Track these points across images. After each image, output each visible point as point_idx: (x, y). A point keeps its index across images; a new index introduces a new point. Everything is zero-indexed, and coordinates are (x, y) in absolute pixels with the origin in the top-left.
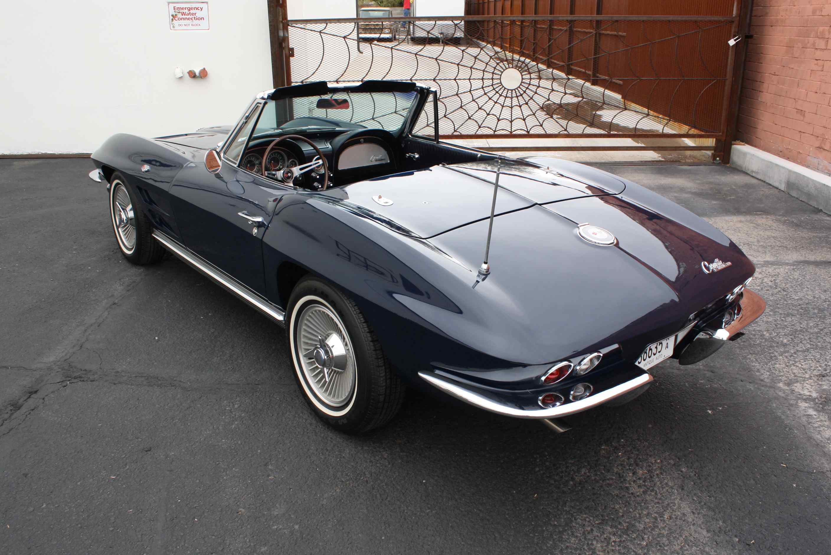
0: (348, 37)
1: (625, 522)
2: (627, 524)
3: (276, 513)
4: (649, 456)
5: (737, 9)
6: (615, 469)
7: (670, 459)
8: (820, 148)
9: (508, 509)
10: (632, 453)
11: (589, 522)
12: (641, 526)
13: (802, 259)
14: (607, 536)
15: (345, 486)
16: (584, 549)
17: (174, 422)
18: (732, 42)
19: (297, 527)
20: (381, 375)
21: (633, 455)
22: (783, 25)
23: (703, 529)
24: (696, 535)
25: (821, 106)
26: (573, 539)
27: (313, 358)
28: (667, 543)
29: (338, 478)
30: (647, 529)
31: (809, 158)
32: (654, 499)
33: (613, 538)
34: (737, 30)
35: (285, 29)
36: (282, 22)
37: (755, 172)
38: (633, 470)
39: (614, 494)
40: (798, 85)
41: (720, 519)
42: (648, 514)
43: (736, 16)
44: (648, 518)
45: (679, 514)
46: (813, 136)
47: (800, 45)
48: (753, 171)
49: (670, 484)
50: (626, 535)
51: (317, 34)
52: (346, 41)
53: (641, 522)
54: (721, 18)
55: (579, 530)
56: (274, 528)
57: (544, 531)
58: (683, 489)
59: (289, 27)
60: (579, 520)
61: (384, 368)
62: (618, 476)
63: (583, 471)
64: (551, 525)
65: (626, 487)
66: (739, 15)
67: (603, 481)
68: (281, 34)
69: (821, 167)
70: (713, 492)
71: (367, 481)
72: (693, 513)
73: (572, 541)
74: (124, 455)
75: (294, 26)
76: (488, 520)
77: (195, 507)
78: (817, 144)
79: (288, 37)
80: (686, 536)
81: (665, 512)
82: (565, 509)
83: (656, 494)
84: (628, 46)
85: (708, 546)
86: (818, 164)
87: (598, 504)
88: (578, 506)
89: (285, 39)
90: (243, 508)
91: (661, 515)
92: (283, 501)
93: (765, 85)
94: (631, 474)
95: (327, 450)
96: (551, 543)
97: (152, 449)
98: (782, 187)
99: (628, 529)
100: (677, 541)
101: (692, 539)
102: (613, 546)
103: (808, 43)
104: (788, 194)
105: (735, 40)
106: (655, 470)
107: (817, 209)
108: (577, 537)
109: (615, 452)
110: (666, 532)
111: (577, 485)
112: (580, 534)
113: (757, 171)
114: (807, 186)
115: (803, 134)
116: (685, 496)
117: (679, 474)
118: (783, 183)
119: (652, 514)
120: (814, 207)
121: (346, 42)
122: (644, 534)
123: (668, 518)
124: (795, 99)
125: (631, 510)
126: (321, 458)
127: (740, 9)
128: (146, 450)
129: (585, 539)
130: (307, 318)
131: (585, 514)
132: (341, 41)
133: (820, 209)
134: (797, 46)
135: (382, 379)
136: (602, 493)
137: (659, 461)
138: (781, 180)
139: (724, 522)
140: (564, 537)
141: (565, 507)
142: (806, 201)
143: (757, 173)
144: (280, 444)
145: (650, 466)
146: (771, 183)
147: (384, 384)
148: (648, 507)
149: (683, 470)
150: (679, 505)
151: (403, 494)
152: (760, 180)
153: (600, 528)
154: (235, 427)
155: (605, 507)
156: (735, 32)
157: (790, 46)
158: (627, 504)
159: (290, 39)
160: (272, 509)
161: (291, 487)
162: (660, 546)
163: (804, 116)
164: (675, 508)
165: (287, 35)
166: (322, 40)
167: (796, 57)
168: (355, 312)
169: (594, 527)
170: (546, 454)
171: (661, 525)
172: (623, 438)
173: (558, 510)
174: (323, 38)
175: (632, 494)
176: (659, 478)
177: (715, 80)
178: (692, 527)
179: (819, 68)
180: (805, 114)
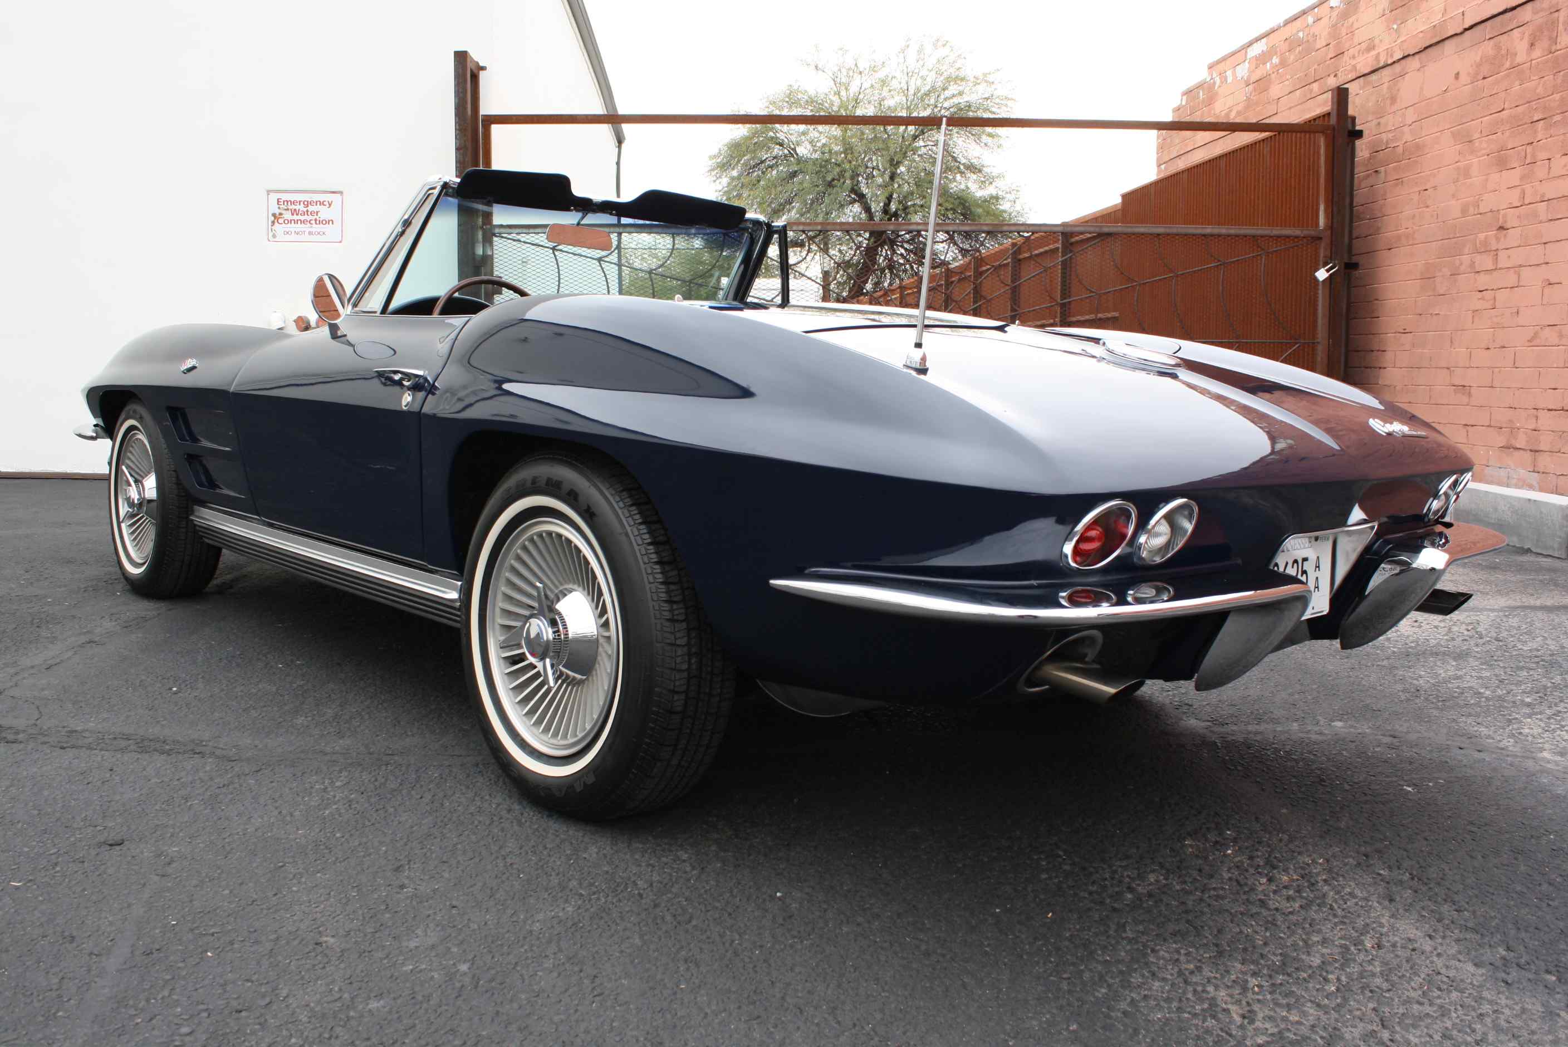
0: (606, 259)
1: (1274, 954)
2: (1279, 958)
3: (412, 944)
4: (1296, 854)
5: (1326, 217)
6: (1224, 874)
7: (1346, 857)
8: (1508, 447)
9: (987, 938)
10: (1257, 850)
11: (1188, 954)
12: (1317, 961)
13: (1519, 604)
14: (1237, 978)
15: (587, 902)
16: (1187, 999)
17: (189, 804)
18: (1322, 275)
19: (464, 967)
20: (678, 642)
21: (1260, 854)
22: (1410, 243)
23: (1465, 962)
24: (1452, 973)
25: (1500, 372)
26: (1157, 984)
27: (519, 646)
28: (1385, 986)
29: (571, 890)
30: (1330, 963)
31: (1488, 471)
32: (1331, 917)
33: (1253, 982)
34: (1328, 253)
35: (488, 240)
36: (482, 228)
38: (1267, 875)
39: (1233, 911)
40: (1451, 342)
41: (1499, 945)
42: (1324, 941)
43: (1325, 229)
44: (1326, 947)
45: (1396, 939)
46: (1490, 429)
47: (1446, 271)
49: (1358, 892)
50: (1283, 974)
51: (547, 253)
52: (603, 266)
53: (1313, 954)
54: (1297, 232)
55: (1167, 970)
56: (404, 969)
57: (1082, 971)
58: (1391, 900)
59: (495, 239)
60: (1162, 953)
61: (684, 625)
62: (1235, 884)
63: (1152, 878)
64: (1098, 962)
65: (1260, 900)
66: (1331, 227)
67: (1203, 892)
68: (479, 251)
69: (1514, 481)
70: (1463, 903)
71: (640, 895)
72: (1430, 937)
73: (1154, 988)
74: (56, 850)
75: (505, 238)
76: (944, 956)
77: (213, 934)
78: (1501, 441)
79: (491, 257)
80: (1428, 975)
81: (1363, 938)
82: (1124, 935)
83: (1332, 908)
84: (1133, 281)
85: (1488, 989)
86: (1508, 478)
87: (1202, 927)
88: (1153, 930)
89: (487, 261)
90: (333, 936)
91: (1358, 943)
92: (431, 925)
93: (1389, 356)
94: (1264, 880)
95: (546, 848)
96: (1104, 991)
97: (126, 843)
99: (1284, 964)
100: (1409, 983)
101: (1445, 979)
102: (1257, 994)
103: (1461, 264)
105: (1328, 271)
106: (1318, 874)
107: (1522, 548)
108: (1164, 979)
109: (1217, 850)
110: (1378, 969)
111: (1144, 899)
112: (1172, 975)
114: (1496, 510)
115: (1470, 428)
116: (1401, 911)
117: (1374, 878)
119: (1333, 941)
120: (1514, 546)
121: (602, 269)
122: (1327, 972)
123: (1373, 947)
124: (1448, 368)
125: (1282, 935)
126: (531, 860)
127: (1331, 215)
128: (110, 842)
129: (1186, 982)
130: (512, 562)
131: (1175, 942)
132: (594, 266)
133: (1526, 547)
134: (1441, 274)
135: (679, 652)
136: (1206, 910)
137: (1321, 861)
139: (1508, 949)
140: (1132, 980)
141: (1125, 931)
144: (435, 838)
145: (1303, 868)
147: (685, 666)
148: (1320, 929)
149: (1382, 872)
150: (1392, 927)
151: (730, 914)
153: (1217, 964)
154: (330, 813)
155: (1219, 931)
156: (1325, 257)
157: (1428, 277)
158: (1271, 924)
159: (495, 260)
160: (405, 938)
161: (454, 903)
162: (1371, 991)
163: (1470, 395)
164: (1385, 930)
165: (489, 253)
166: (557, 264)
167: (1442, 292)
168: (621, 504)
169: (1204, 963)
170: (1061, 853)
171: (1360, 958)
172: (1229, 829)
173: (1108, 937)
174: (559, 260)
175: (1277, 909)
176: (1330, 885)
177: (1296, 343)
178: (1435, 959)
179: (1488, 305)
180: (1473, 391)
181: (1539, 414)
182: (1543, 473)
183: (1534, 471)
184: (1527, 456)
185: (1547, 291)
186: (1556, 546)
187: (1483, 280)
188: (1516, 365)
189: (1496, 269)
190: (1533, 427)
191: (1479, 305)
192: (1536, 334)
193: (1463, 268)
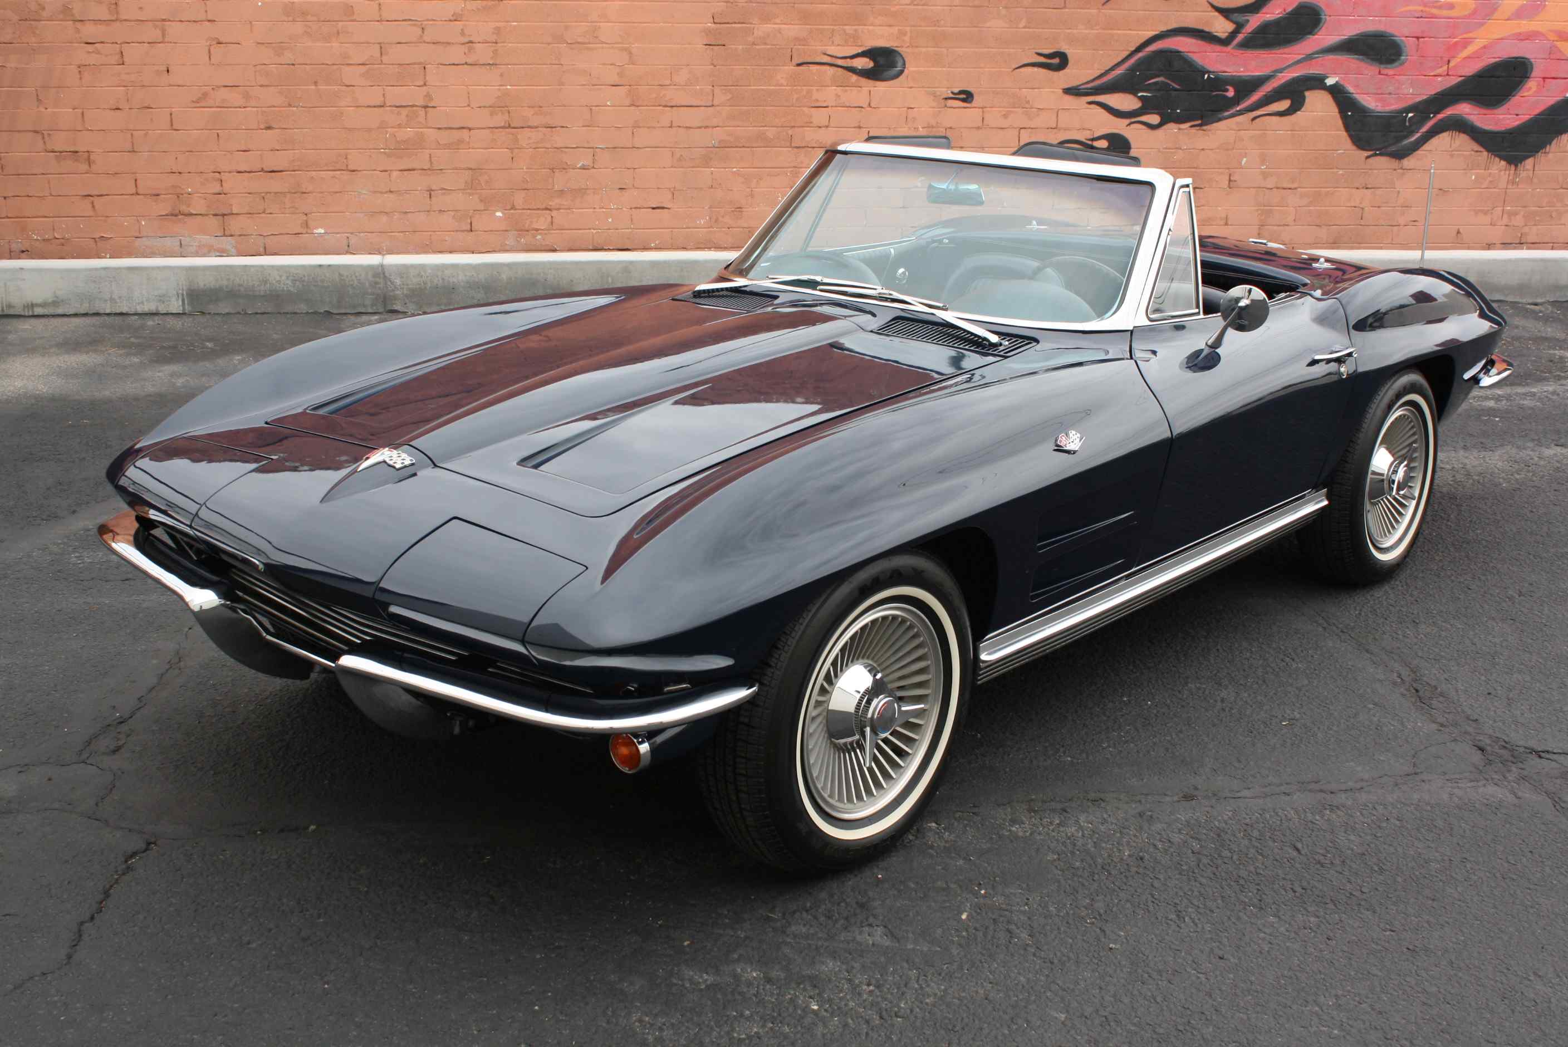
8: (175, 214)
25: (146, 135)
37: (43, 305)
40: (38, 100)
46: (138, 196)
48: (33, 306)
86: (182, 247)
98: (175, 306)
104: (203, 313)
113: (50, 300)
114: (266, 282)
115: (96, 200)
118: (174, 299)
120: (307, 313)
124: (37, 132)
138: (164, 295)
142: (269, 310)
143: (55, 303)
146: (125, 310)
152: (76, 315)
163: (89, 162)
179: (115, 59)
180: (92, 157)
181: (223, 178)
182: (240, 235)
183: (224, 235)
184: (213, 222)
185: (217, 51)
186: (368, 302)
187: (89, 31)
188: (175, 127)
189: (116, 20)
190: (218, 189)
191: (92, 59)
192: (205, 95)
193: (44, 14)
